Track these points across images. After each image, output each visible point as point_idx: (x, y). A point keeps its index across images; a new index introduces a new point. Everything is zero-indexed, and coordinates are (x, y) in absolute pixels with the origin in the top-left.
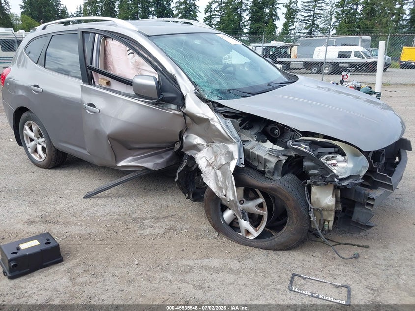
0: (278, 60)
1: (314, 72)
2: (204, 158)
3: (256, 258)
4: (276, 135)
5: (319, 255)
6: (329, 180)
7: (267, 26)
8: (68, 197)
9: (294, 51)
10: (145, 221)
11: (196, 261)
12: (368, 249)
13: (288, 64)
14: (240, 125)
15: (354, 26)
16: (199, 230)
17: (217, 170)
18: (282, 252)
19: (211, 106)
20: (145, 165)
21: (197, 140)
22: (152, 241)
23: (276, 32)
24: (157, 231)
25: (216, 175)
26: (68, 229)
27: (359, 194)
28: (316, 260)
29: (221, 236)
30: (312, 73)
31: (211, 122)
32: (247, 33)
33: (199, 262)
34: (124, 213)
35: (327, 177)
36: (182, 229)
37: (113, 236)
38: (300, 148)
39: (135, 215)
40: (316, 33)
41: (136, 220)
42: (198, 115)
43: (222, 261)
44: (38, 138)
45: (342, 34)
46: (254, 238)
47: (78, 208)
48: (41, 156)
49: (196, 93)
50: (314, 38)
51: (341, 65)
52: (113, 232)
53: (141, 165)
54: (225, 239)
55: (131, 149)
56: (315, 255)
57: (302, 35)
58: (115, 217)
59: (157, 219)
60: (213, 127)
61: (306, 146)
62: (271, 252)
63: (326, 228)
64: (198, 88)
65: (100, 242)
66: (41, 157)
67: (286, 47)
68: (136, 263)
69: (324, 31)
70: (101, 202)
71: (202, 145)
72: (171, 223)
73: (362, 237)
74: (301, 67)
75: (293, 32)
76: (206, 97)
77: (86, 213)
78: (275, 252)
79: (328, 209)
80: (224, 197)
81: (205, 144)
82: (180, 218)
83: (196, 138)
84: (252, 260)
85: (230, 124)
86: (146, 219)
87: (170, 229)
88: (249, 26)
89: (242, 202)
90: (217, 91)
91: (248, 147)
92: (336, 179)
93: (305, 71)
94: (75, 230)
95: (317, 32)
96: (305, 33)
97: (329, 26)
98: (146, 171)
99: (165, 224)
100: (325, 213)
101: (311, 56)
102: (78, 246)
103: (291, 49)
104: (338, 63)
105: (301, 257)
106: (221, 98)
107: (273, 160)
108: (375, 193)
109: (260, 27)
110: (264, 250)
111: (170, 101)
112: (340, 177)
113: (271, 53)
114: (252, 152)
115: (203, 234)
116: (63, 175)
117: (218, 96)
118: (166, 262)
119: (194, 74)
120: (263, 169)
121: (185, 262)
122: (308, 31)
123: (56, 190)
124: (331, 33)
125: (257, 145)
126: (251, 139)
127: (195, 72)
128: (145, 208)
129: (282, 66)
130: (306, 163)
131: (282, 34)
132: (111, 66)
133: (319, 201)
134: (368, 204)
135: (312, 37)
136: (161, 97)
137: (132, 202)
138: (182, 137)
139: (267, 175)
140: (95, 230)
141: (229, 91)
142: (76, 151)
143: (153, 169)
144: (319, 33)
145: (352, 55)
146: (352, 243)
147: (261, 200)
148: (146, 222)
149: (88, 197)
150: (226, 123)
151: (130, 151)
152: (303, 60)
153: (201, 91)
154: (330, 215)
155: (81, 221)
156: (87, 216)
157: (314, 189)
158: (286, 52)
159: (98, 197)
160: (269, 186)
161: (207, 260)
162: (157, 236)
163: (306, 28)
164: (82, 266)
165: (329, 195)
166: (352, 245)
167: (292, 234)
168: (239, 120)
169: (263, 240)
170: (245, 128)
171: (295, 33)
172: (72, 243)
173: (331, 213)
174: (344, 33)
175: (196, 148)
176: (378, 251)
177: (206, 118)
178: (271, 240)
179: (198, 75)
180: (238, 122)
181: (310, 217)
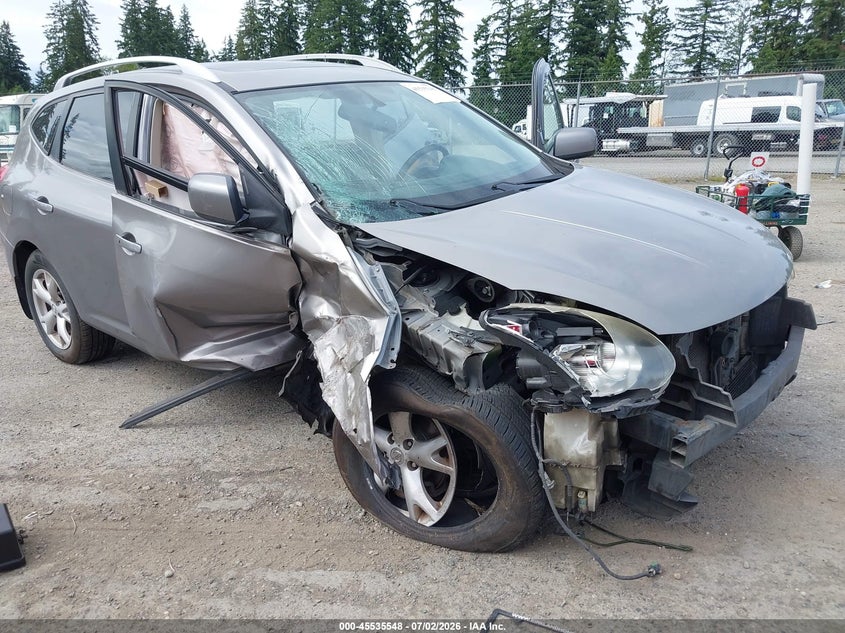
0: (621, 130)
1: (698, 153)
2: (329, 348)
3: (428, 571)
4: (486, 296)
5: (571, 566)
6: (570, 399)
7: (603, 61)
8: (92, 425)
9: (656, 110)
10: (223, 481)
11: (295, 575)
12: (689, 555)
13: (642, 138)
14: (406, 275)
15: (791, 55)
16: (327, 501)
17: (349, 374)
18: (490, 557)
19: (346, 236)
20: (236, 359)
21: (322, 308)
22: (221, 525)
23: (624, 73)
24: (239, 503)
25: (346, 386)
26: (63, 495)
27: (659, 430)
28: (561, 578)
29: (371, 517)
30: (694, 156)
31: (341, 270)
32: (562, 78)
33: (300, 576)
34: (189, 461)
35: (566, 392)
36: (292, 500)
37: (148, 511)
38: (505, 327)
39: (208, 467)
40: (709, 71)
41: (206, 477)
42: (317, 255)
43: (350, 575)
44: (58, 303)
45: (768, 71)
46: (432, 523)
47: (100, 449)
48: (63, 339)
49: (315, 209)
50: (706, 82)
51: (755, 137)
52: (150, 503)
53: (227, 359)
54: (376, 526)
55: (207, 326)
56: (561, 566)
57: (678, 76)
58: (166, 470)
59: (248, 476)
60: (346, 282)
61: (517, 324)
62: (467, 556)
63: (583, 507)
64: (322, 197)
65: (114, 525)
66: (64, 343)
67: (638, 104)
68: (167, 573)
69: (728, 67)
70: (152, 435)
71: (330, 318)
72: (274, 487)
73: (685, 524)
74: (670, 143)
75: (658, 71)
76: (338, 217)
77: (113, 460)
78: (475, 556)
79: (581, 465)
80: (353, 433)
81: (336, 316)
82: (300, 473)
83: (321, 304)
84: (418, 575)
85: (381, 276)
86: (228, 475)
87: (269, 499)
88: (565, 64)
89: (410, 444)
90: (365, 203)
91: (414, 323)
92: (583, 399)
93: (679, 151)
94: (76, 496)
95: (712, 69)
96: (686, 73)
97: (737, 57)
98: (240, 373)
99: (260, 488)
100: (575, 473)
101: (693, 120)
102: (67, 533)
103: (648, 106)
104: (750, 133)
105: (527, 572)
106: (373, 217)
107: (461, 354)
108: (692, 429)
109: (590, 65)
110: (452, 552)
111: (266, 225)
112: (594, 395)
113: (606, 116)
114: (421, 336)
115: (333, 513)
116: (103, 378)
117: (365, 215)
118: (232, 573)
119: (320, 168)
120: (447, 373)
121: (271, 576)
122: (691, 69)
123: (75, 410)
124: (743, 71)
125: (435, 319)
126: (427, 308)
127: (322, 165)
128: (234, 452)
129: (628, 143)
130: (523, 362)
131: (636, 75)
132: (177, 156)
133: (560, 447)
134: (676, 455)
135: (700, 80)
136: (246, 216)
137: (212, 437)
138: (298, 302)
139: (459, 386)
140: (114, 498)
141: (393, 203)
142: (117, 330)
143: (254, 368)
144: (717, 71)
145: (783, 115)
146: (657, 540)
147: (442, 441)
148: (224, 483)
149: (130, 425)
150: (372, 273)
151: (208, 332)
152: (673, 129)
153: (329, 204)
154: (587, 479)
155: (96, 477)
156: (113, 466)
157: (548, 418)
158: (637, 114)
159: (151, 425)
160: (447, 410)
161: (321, 572)
162: (234, 515)
163: (688, 62)
164: (55, 579)
165: (581, 434)
166: (654, 544)
167: (507, 519)
168: (404, 265)
169: (448, 529)
170: (413, 283)
171: (664, 73)
172: (59, 525)
173: (587, 473)
174: (770, 69)
175: (319, 325)
176: (712, 560)
177: (333, 261)
178: (467, 529)
179: (327, 170)
180: (399, 269)
181: (540, 482)
